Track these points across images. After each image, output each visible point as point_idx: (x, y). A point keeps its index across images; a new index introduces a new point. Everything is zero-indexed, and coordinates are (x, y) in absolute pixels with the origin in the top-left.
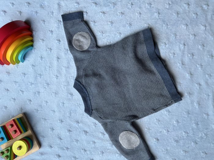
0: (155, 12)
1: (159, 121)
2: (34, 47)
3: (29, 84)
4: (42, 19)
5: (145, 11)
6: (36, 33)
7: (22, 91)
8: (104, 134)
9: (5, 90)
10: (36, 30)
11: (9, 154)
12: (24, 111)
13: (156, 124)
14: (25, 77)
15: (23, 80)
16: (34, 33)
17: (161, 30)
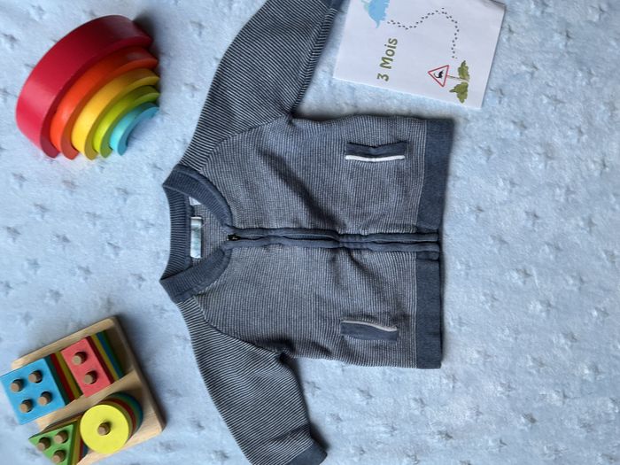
0: (556, 31)
1: (542, 364)
2: (161, 106)
3: (139, 224)
4: (194, 19)
5: (526, 25)
6: (169, 64)
7: (116, 248)
8: (369, 395)
9: (55, 239)
10: (172, 54)
11: (67, 446)
12: (116, 310)
13: (530, 373)
14: (128, 202)
15: (119, 211)
16: (164, 62)
17: (571, 87)
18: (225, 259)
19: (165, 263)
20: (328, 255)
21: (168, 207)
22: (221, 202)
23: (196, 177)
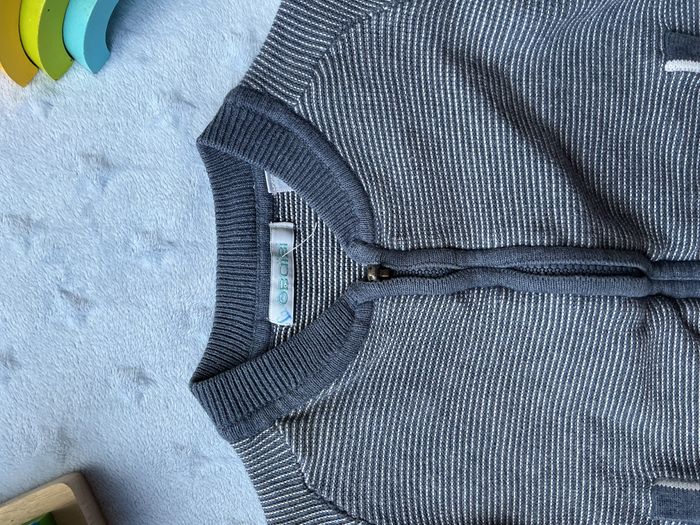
3: (137, 243)
7: (79, 302)
12: (79, 458)
14: (111, 186)
15: (87, 210)
18: (356, 328)
19: (204, 339)
20: (634, 314)
21: (209, 197)
22: (344, 185)
23: (284, 120)
